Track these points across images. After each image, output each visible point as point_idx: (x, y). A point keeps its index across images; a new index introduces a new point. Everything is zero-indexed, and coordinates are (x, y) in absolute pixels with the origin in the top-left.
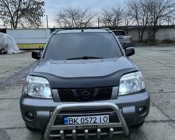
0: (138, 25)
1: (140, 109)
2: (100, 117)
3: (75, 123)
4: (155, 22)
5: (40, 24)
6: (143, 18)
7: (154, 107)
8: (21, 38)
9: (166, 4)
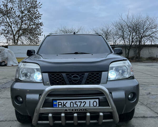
0: (124, 44)
1: (130, 96)
2: (90, 101)
3: (64, 106)
4: (140, 42)
5: (39, 42)
6: (129, 38)
7: (143, 106)
8: (21, 53)
9: (148, 26)
